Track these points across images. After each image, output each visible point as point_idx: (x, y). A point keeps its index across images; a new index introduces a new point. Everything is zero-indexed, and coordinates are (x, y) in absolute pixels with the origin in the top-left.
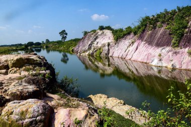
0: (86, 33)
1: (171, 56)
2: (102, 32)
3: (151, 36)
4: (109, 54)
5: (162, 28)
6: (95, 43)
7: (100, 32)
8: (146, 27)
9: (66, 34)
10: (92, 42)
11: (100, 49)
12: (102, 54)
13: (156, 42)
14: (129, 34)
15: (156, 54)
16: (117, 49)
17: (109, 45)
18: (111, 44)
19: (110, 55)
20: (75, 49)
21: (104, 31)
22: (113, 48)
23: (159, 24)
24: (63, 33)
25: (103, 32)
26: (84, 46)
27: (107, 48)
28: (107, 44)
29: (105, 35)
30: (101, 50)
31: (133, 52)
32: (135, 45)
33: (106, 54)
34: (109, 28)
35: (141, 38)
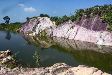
0: (28, 19)
1: (110, 38)
2: (42, 18)
3: (87, 23)
4: (52, 35)
5: (95, 18)
6: (38, 26)
7: (41, 19)
8: (81, 17)
9: (9, 19)
10: (35, 25)
11: (44, 31)
12: (47, 34)
13: (92, 27)
14: (67, 20)
15: (96, 36)
16: (59, 31)
17: (51, 28)
18: (53, 27)
19: (54, 35)
20: (21, 30)
21: (44, 17)
22: (55, 30)
23: (91, 14)
24: (7, 18)
25: (44, 19)
26: (29, 28)
27: (50, 30)
28: (50, 28)
29: (45, 21)
30: (46, 32)
31: (75, 34)
32: (76, 28)
33: (51, 35)
34: (47, 16)
35: (79, 24)
